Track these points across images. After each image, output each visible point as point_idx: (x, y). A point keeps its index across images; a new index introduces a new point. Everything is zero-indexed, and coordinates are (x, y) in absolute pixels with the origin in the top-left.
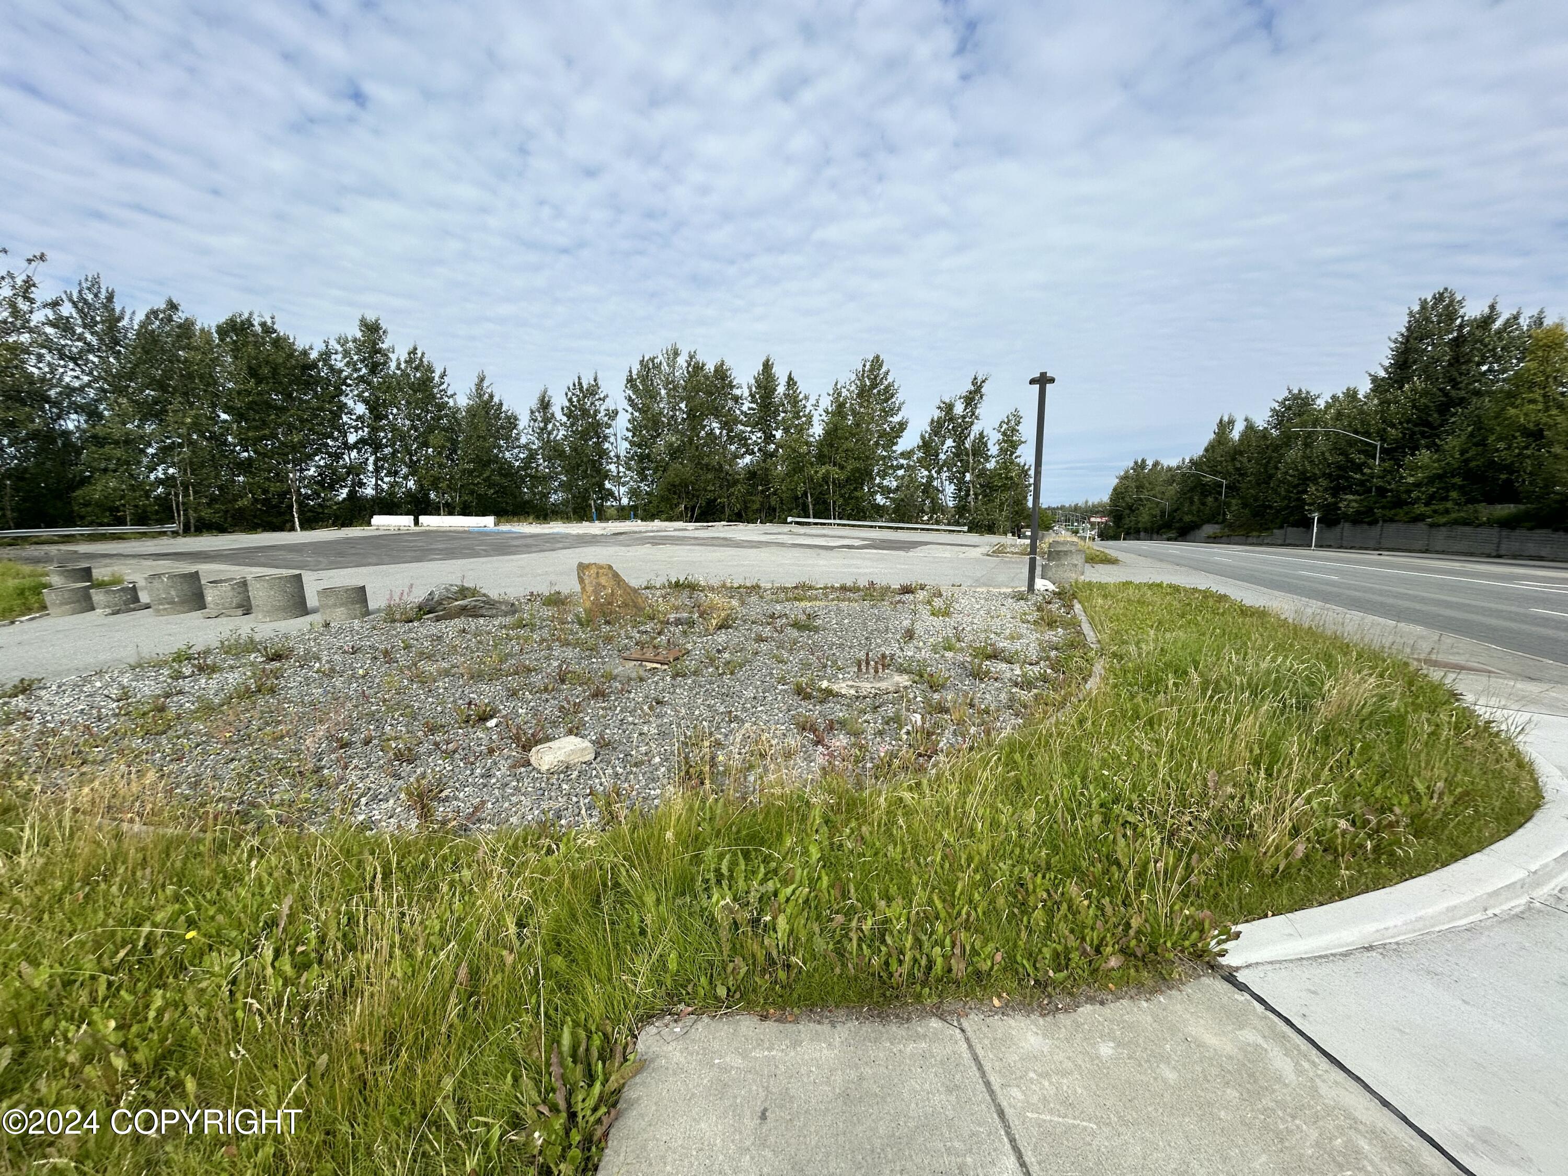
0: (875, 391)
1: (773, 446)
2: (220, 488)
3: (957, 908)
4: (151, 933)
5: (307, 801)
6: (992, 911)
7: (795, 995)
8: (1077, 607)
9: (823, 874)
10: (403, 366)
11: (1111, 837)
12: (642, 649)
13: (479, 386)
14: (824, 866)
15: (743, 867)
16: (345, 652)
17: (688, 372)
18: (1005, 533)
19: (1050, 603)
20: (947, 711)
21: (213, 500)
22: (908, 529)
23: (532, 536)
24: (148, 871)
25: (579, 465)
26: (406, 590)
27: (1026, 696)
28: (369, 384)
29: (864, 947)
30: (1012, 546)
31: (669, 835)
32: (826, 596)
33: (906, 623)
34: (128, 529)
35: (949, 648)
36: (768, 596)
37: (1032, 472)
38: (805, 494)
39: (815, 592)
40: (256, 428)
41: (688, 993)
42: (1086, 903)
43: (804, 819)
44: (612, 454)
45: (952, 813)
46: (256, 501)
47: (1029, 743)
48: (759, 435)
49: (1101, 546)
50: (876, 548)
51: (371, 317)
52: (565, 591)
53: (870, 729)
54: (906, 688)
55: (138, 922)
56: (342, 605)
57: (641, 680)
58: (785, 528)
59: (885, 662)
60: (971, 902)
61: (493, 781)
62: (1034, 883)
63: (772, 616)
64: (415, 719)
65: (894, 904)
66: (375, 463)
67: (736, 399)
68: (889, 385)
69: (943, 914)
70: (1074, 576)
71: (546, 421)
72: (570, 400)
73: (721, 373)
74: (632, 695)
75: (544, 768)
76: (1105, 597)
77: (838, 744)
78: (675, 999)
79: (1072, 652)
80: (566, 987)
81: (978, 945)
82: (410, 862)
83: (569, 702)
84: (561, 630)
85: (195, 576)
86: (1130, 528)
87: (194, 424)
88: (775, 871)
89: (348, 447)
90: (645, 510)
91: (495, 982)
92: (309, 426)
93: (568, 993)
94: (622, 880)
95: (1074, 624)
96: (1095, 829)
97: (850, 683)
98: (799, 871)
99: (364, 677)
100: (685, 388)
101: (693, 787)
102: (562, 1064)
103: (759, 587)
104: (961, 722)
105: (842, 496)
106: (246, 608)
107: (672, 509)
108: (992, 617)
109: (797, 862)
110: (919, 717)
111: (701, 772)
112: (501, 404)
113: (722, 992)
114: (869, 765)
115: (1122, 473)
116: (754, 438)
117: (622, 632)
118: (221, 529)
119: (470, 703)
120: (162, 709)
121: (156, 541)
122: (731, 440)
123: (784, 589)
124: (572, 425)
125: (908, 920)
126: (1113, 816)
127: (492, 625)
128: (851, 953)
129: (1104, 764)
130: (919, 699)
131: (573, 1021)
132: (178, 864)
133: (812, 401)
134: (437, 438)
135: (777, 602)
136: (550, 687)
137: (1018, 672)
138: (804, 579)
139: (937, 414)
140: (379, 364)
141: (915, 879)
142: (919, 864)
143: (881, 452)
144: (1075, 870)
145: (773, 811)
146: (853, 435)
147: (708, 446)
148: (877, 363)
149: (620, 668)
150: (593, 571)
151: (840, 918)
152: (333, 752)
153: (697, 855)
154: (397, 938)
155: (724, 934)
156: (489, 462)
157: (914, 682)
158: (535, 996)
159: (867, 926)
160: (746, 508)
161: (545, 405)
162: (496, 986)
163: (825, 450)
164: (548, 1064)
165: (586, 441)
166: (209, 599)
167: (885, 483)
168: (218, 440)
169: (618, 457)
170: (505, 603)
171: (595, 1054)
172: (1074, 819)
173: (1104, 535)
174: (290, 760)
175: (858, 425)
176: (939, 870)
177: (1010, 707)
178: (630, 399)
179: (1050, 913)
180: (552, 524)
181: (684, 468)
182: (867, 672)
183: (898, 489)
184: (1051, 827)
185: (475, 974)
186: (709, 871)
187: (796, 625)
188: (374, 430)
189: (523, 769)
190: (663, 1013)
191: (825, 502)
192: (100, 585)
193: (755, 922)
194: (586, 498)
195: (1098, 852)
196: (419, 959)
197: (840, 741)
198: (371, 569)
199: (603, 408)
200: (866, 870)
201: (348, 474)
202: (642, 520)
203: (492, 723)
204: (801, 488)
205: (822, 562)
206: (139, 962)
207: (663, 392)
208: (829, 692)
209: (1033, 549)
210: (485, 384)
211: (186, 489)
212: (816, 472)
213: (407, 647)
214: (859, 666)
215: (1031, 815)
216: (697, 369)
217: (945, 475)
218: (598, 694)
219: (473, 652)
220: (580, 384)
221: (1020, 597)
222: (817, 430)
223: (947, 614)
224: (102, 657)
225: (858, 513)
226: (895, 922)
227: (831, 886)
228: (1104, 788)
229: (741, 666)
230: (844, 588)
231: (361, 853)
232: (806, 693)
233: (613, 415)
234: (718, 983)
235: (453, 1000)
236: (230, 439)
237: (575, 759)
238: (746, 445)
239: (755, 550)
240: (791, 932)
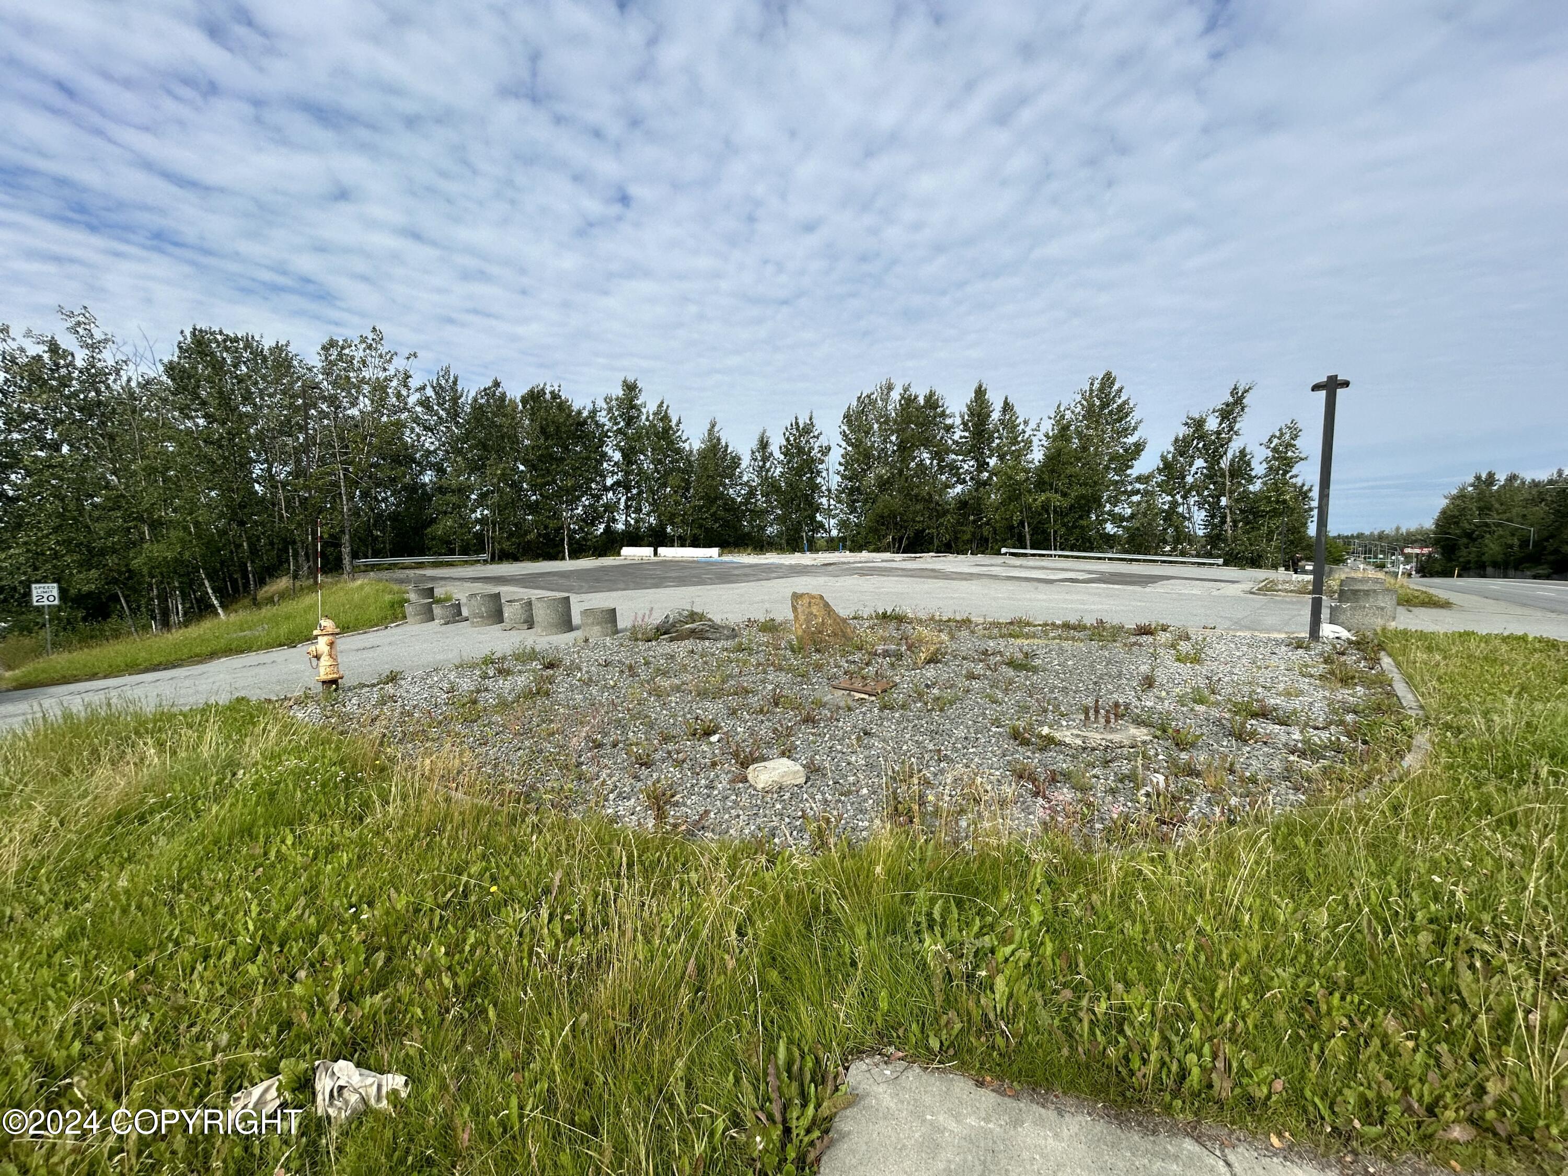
0: (1106, 411)
1: (986, 474)
2: (516, 525)
3: (1218, 1012)
4: (467, 882)
5: (570, 790)
6: (1266, 1024)
7: (1015, 1068)
8: (1386, 661)
9: (1047, 940)
10: (651, 418)
11: (1449, 965)
12: (851, 678)
13: (711, 431)
14: (1047, 931)
15: (956, 916)
16: (599, 665)
17: (901, 405)
18: (1275, 567)
19: (1343, 654)
20: (1198, 775)
21: (511, 535)
22: (1145, 561)
23: (751, 566)
24: (466, 831)
25: (793, 500)
26: (648, 613)
27: (1307, 766)
28: (625, 435)
29: (1098, 1032)
30: (1285, 582)
31: (878, 869)
32: (1046, 633)
33: (1145, 669)
34: (456, 558)
35: (1201, 701)
36: (980, 630)
37: (1315, 494)
38: (1022, 523)
39: (1032, 629)
40: (543, 476)
41: (898, 1037)
42: (1410, 1044)
43: (1024, 875)
44: (824, 488)
45: (1208, 897)
46: (539, 535)
47: (1315, 826)
48: (971, 463)
49: (1418, 584)
50: (1105, 582)
51: (631, 379)
52: (779, 619)
53: (1100, 785)
54: (1144, 742)
55: (459, 871)
56: (598, 624)
57: (850, 709)
58: (999, 560)
59: (1119, 712)
60: (1236, 1009)
61: (716, 792)
62: (1328, 1003)
63: (985, 652)
64: (652, 728)
65: (1134, 990)
66: (626, 503)
67: (949, 429)
68: (1125, 403)
69: (1199, 1016)
70: (1380, 622)
71: (765, 459)
72: (788, 440)
73: (932, 402)
74: (841, 724)
75: (760, 786)
76: (1429, 649)
77: (1061, 798)
78: (885, 1040)
79: (1379, 718)
80: (780, 1002)
81: (1248, 1064)
82: (648, 857)
83: (782, 726)
84: (776, 655)
85: (498, 596)
86: (1469, 562)
87: (503, 474)
88: (992, 927)
89: (606, 489)
90: (853, 541)
91: (718, 983)
92: (579, 472)
93: (782, 1008)
94: (833, 907)
95: (1382, 682)
96: (1422, 950)
97: (1076, 732)
98: (1019, 931)
99: (613, 687)
100: (895, 421)
101: (901, 825)
102: (778, 1076)
103: (970, 621)
104: (1217, 790)
105: (1064, 525)
106: (530, 623)
107: (880, 540)
108: (1259, 668)
109: (1016, 921)
110: (1161, 778)
111: (910, 810)
112: (727, 446)
113: (934, 1044)
114: (1098, 826)
115: (1454, 492)
116: (966, 467)
117: (832, 660)
118: (515, 558)
119: (697, 718)
120: (475, 702)
121: (473, 568)
122: (941, 470)
123: (998, 625)
124: (788, 463)
125: (1153, 1013)
126: (1452, 937)
127: (716, 648)
128: (1081, 1036)
129: (1434, 867)
130: (1161, 757)
131: (788, 1038)
132: (485, 829)
133: (1033, 425)
134: (674, 479)
135: (990, 638)
136: (765, 709)
137: (1297, 736)
138: (1018, 615)
139: (1182, 431)
140: (633, 417)
141: (1160, 967)
142: (1165, 950)
143: (1111, 475)
144: (1391, 998)
145: (988, 864)
146: (1079, 459)
147: (918, 477)
148: (1108, 380)
149: (830, 696)
150: (806, 600)
151: (1068, 994)
152: (590, 750)
153: (907, 895)
154: (639, 924)
155: (937, 983)
156: (716, 498)
157: (1155, 737)
158: (753, 1004)
159: (1101, 1007)
160: (957, 539)
161: (764, 445)
162: (720, 986)
163: (1046, 477)
164: (766, 1074)
165: (801, 476)
166: (506, 615)
167: (1117, 510)
168: (517, 487)
169: (829, 490)
170: (727, 627)
171: (808, 1077)
172: (1387, 932)
173: (1426, 569)
174: (559, 753)
175: (1085, 449)
176: (1191, 961)
177: (1287, 779)
178: (844, 434)
179: (1355, 1046)
180: (768, 555)
181: (893, 500)
182: (1096, 721)
183: (1132, 516)
184: (1352, 936)
185: (701, 970)
186: (920, 913)
187: (1011, 663)
188: (627, 473)
189: (741, 785)
190: (873, 1051)
191: (1045, 532)
192: (438, 601)
193: (970, 977)
194: (798, 530)
195: (1428, 981)
196: (656, 946)
197: (1064, 795)
198: (620, 593)
199: (817, 444)
200: (1098, 944)
201: (605, 511)
202: (851, 551)
203: (714, 738)
204: (1017, 517)
205: (1041, 597)
206: (460, 903)
207: (876, 426)
208: (1050, 740)
209: (1318, 587)
210: (716, 429)
211: (494, 526)
212: (1035, 500)
213: (647, 663)
214: (1087, 714)
215: (1322, 917)
216: (908, 400)
217: (1192, 501)
218: (809, 720)
219: (699, 671)
220: (797, 424)
221: (1299, 645)
222: (1037, 456)
223: (1196, 660)
224: (440, 657)
225: (1084, 543)
226: (1135, 1011)
227: (1057, 954)
228: (1436, 898)
229: (951, 703)
230: (1066, 626)
231: (611, 842)
232: (1024, 738)
233: (826, 451)
234: (931, 1034)
235: (683, 990)
236: (525, 486)
237: (788, 781)
238: (957, 475)
239: (964, 583)
240: (1011, 996)
